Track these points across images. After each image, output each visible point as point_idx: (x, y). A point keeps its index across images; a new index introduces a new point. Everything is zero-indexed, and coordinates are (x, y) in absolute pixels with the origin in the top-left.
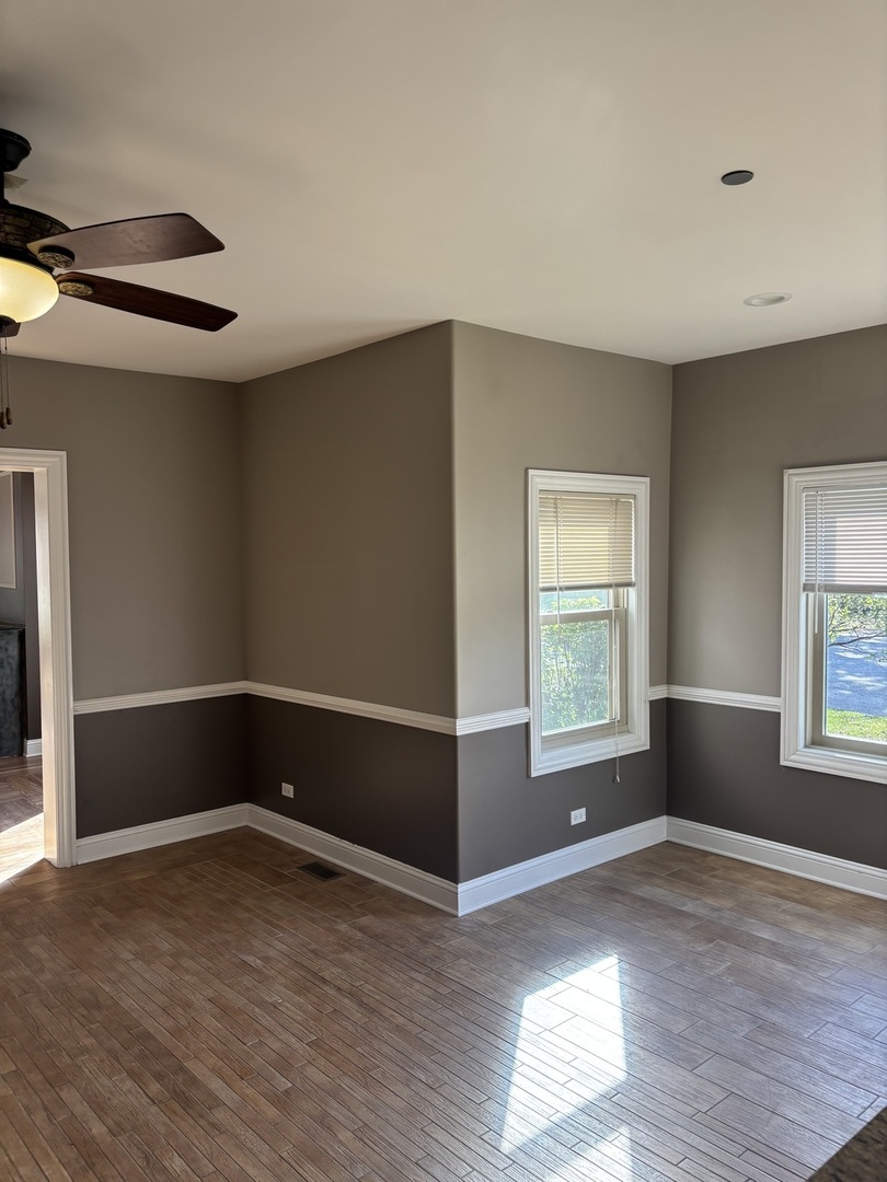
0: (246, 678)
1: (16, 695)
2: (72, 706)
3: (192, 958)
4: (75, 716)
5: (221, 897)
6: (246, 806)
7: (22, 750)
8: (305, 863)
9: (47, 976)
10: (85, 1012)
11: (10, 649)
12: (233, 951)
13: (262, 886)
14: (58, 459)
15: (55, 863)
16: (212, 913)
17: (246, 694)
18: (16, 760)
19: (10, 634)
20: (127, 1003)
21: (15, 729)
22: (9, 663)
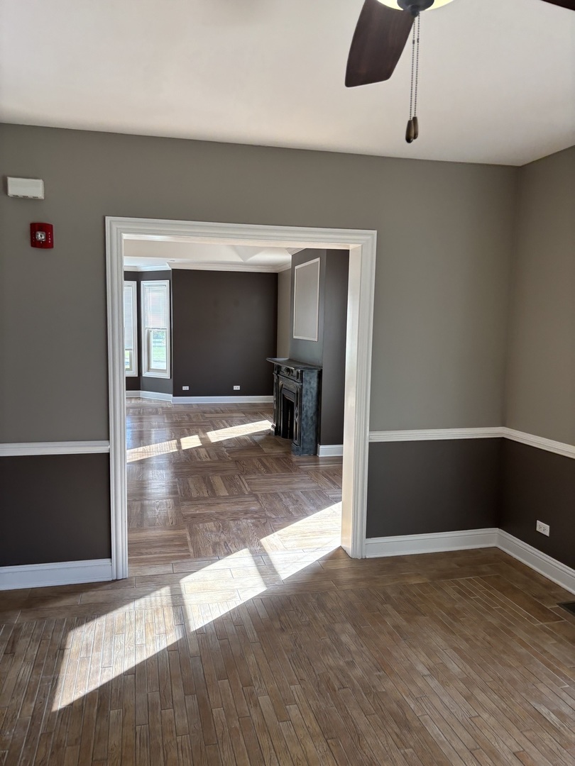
0: (504, 424)
1: (314, 414)
2: (368, 434)
3: (483, 691)
4: (370, 443)
5: (495, 622)
6: (497, 530)
7: (316, 452)
8: (564, 601)
9: (358, 672)
10: (397, 730)
11: (312, 382)
12: (523, 694)
13: (529, 618)
14: (370, 237)
15: (350, 552)
16: (488, 638)
17: (503, 439)
18: (312, 458)
19: (313, 372)
20: (434, 730)
21: (312, 437)
22: (311, 392)
